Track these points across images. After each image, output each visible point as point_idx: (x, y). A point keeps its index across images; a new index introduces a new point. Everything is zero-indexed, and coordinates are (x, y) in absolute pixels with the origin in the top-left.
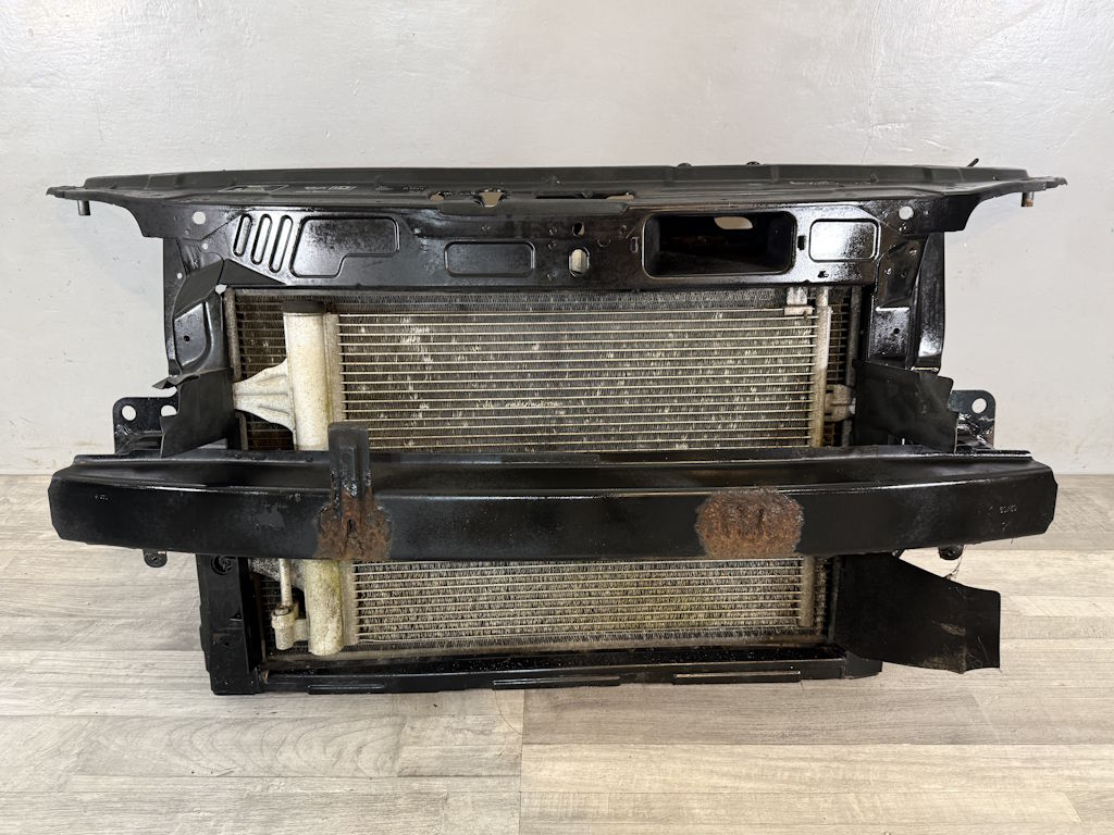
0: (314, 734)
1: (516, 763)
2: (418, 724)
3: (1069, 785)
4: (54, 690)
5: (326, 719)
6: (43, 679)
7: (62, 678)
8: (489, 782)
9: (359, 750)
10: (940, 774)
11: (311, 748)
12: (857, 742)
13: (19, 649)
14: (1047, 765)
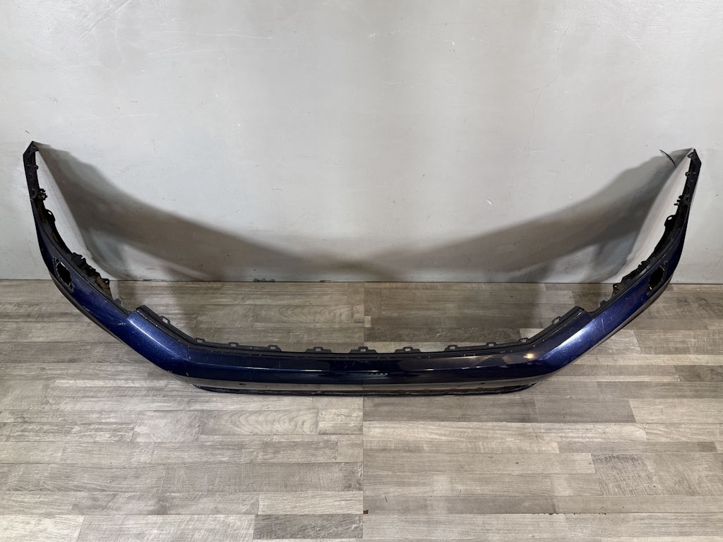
0: (285, 417)
1: (361, 429)
2: (324, 412)
3: (559, 439)
4: (179, 398)
5: (289, 410)
6: (174, 393)
7: (180, 393)
8: (353, 437)
9: (303, 423)
10: (515, 434)
11: (285, 423)
12: (487, 421)
13: (158, 380)
14: (554, 431)
